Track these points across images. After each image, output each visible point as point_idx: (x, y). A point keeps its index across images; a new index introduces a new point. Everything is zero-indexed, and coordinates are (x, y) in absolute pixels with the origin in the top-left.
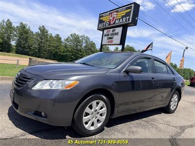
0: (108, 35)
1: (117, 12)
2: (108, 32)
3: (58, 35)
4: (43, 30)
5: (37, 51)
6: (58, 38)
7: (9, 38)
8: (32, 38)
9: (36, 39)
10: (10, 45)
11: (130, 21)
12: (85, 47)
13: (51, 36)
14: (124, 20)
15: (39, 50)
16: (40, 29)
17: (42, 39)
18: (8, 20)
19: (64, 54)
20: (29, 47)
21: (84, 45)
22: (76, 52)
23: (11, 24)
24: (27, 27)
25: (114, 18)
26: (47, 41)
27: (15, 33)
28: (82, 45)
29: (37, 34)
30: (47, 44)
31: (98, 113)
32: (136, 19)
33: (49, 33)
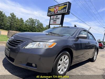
0: (53, 19)
2: (53, 17)
3: (21, 19)
4: (13, 15)
5: (9, 27)
6: (22, 20)
8: (6, 19)
9: (8, 20)
12: (37, 26)
13: (18, 19)
15: (10, 26)
16: (11, 15)
17: (12, 20)
19: (25, 29)
20: (4, 25)
21: (36, 24)
22: (32, 28)
24: (3, 13)
25: (57, 10)
26: (15, 22)
28: (35, 24)
29: (9, 17)
30: (15, 23)
31: (65, 63)
32: (69, 11)
33: (16, 17)
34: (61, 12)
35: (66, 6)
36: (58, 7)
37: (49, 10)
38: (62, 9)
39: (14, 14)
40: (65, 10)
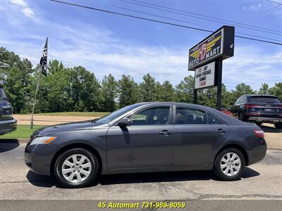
0: (200, 76)
1: (207, 42)
2: (200, 71)
3: (167, 82)
4: (148, 80)
6: (168, 86)
7: (112, 95)
8: (136, 91)
9: (141, 92)
11: (221, 52)
13: (159, 85)
14: (215, 53)
16: (144, 79)
17: (148, 91)
18: (110, 75)
23: (113, 78)
24: (131, 79)
25: (204, 51)
26: (154, 92)
27: (118, 88)
29: (142, 85)
30: (154, 96)
31: (81, 167)
32: (231, 47)
33: (156, 81)
34: (211, 54)
35: (219, 38)
36: (205, 45)
37: (191, 55)
38: (213, 48)
39: (149, 77)
40: (218, 48)
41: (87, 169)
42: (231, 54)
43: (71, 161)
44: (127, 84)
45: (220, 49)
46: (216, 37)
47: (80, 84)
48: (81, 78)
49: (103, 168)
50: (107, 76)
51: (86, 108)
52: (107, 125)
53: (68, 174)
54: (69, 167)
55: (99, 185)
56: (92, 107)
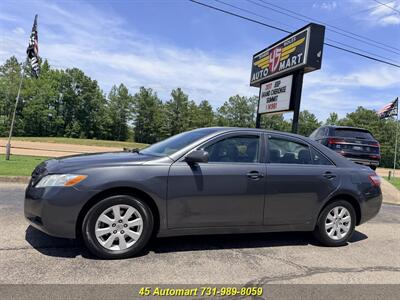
0: (268, 94)
1: (282, 46)
2: (268, 87)
3: (205, 103)
4: (179, 97)
6: (206, 108)
7: (123, 117)
8: (160, 112)
9: (167, 113)
10: (125, 127)
13: (193, 106)
14: (294, 62)
16: (173, 95)
17: (177, 113)
18: (122, 85)
20: (156, 129)
23: (126, 91)
24: (153, 94)
25: (276, 59)
26: (186, 115)
27: (133, 106)
28: (253, 116)
29: (170, 105)
30: (186, 122)
31: (126, 226)
32: (319, 55)
33: (189, 100)
34: (288, 64)
35: (301, 41)
36: (279, 50)
37: (256, 64)
38: (291, 55)
39: (181, 93)
40: (300, 55)
41: (135, 229)
42: (318, 66)
43: (111, 215)
44: (147, 101)
45: (302, 57)
46: (298, 38)
47: (76, 96)
48: (77, 87)
49: (161, 227)
50: (118, 86)
51: (83, 133)
52: (167, 159)
53: (105, 237)
54: (106, 226)
55: (152, 253)
56: (92, 132)
